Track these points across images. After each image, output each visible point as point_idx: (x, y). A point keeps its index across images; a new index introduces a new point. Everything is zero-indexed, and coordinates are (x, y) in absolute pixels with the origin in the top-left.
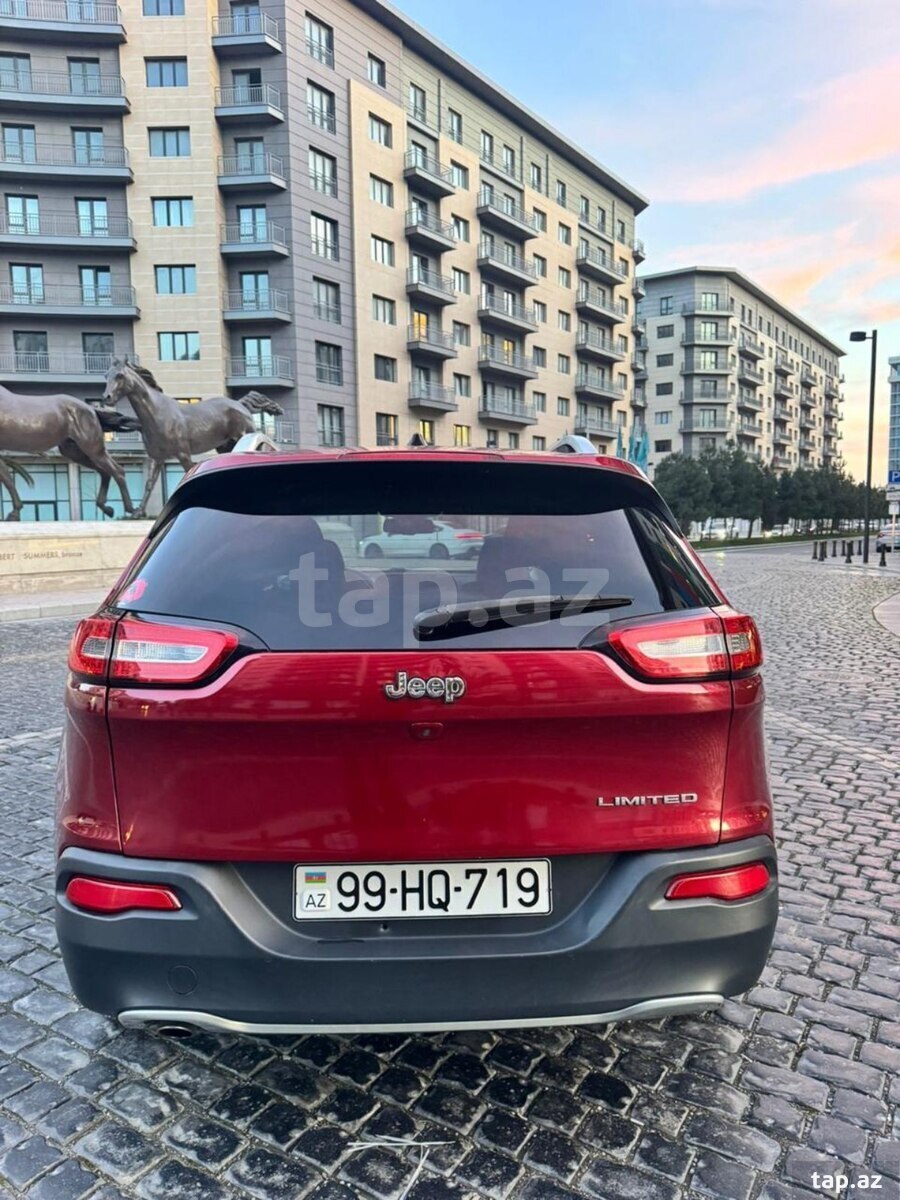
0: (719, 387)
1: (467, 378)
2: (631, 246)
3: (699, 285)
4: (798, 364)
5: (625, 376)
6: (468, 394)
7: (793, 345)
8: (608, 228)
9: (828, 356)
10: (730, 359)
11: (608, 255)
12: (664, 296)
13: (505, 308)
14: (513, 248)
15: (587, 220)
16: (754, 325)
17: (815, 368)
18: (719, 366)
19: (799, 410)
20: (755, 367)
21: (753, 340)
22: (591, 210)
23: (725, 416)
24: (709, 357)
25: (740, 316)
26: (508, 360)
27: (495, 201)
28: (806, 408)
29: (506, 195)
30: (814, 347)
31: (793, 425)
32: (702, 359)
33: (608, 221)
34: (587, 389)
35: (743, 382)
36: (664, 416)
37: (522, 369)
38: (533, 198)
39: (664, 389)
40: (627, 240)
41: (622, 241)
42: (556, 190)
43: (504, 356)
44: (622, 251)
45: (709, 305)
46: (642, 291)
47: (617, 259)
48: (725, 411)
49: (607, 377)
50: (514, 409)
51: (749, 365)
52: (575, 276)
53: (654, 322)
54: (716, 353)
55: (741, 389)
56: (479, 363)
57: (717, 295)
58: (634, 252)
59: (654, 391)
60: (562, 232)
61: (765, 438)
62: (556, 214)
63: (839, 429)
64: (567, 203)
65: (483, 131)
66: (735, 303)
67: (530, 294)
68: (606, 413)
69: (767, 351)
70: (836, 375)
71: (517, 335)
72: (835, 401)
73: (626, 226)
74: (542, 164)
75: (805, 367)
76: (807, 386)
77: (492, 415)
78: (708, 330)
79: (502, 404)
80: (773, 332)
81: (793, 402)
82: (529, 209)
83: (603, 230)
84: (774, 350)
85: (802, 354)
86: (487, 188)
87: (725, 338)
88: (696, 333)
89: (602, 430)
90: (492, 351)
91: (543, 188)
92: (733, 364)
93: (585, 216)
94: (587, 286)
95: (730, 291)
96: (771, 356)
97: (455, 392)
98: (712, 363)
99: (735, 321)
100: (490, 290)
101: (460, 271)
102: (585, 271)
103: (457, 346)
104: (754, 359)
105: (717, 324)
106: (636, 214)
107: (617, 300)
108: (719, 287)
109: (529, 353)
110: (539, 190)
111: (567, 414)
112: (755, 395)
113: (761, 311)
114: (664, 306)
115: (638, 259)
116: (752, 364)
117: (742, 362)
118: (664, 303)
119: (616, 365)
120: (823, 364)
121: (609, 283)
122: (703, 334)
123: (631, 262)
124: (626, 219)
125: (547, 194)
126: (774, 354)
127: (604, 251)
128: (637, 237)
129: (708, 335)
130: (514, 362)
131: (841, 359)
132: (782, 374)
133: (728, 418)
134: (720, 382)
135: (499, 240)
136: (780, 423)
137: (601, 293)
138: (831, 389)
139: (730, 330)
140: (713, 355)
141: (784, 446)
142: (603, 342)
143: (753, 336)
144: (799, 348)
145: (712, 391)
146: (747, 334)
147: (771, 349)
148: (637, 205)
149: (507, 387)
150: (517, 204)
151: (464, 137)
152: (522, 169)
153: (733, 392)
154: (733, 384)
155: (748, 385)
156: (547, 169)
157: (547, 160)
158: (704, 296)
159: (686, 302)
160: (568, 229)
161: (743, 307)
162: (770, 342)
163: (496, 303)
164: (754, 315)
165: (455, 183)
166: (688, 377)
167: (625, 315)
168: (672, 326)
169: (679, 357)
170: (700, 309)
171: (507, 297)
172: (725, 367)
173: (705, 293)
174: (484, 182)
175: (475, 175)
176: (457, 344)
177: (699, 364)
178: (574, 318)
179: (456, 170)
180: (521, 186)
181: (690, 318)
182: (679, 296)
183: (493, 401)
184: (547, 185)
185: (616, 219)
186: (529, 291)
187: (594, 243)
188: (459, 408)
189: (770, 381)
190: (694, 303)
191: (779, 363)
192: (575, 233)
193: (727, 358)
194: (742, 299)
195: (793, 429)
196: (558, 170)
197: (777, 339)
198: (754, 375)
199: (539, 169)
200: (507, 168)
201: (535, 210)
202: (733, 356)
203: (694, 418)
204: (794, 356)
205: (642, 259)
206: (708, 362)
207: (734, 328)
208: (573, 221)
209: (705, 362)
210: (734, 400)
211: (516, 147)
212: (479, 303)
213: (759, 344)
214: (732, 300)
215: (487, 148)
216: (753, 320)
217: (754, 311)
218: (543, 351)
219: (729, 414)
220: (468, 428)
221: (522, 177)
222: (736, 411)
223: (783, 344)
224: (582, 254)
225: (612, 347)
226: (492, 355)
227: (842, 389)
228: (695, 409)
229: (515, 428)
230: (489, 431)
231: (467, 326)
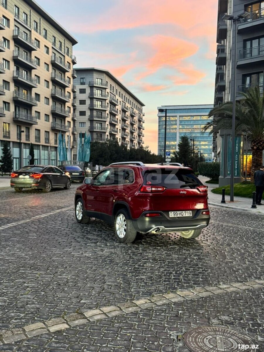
0: (103, 115)
1: (9, 103)
2: (71, 57)
3: (95, 75)
4: (129, 108)
5: (70, 108)
6: (9, 110)
7: (128, 101)
8: (63, 50)
9: (139, 106)
10: (106, 104)
11: (63, 60)
12: (82, 77)
13: (23, 77)
14: (27, 53)
15: (55, 45)
16: (114, 92)
17: (135, 110)
18: (103, 107)
19: (130, 125)
20: (115, 108)
21: (114, 98)
22: (56, 42)
23: (105, 126)
24: (99, 103)
25: (110, 89)
26: (25, 97)
27: (20, 34)
28: (132, 125)
29: (24, 32)
30: (135, 102)
31: (128, 131)
32: (97, 103)
33: (63, 47)
34: (56, 112)
35: (111, 114)
36: (83, 124)
37: (31, 101)
38: (35, 35)
39: (82, 113)
40: (70, 55)
41: (68, 55)
42: (43, 32)
43: (23, 95)
44: (68, 59)
45: (99, 83)
46: (75, 76)
47: (66, 62)
48: (105, 124)
49: (63, 108)
50: (27, 118)
51: (113, 107)
52: (50, 67)
53: (79, 87)
54: (102, 102)
55: (110, 116)
56: (13, 98)
57: (102, 79)
58: (72, 60)
59: (79, 114)
60: (45, 49)
61: (119, 135)
62: (44, 42)
63: (143, 133)
64: (48, 38)
65: (15, 5)
66: (108, 83)
67: (34, 72)
68: (63, 122)
69: (119, 102)
70: (142, 112)
71: (29, 88)
72: (142, 122)
73: (69, 50)
74: (38, 21)
75: (132, 109)
76: (132, 116)
77: (19, 119)
78: (99, 93)
79: (23, 115)
80: (121, 95)
81: (128, 122)
82: (33, 38)
83: (61, 50)
84: (121, 102)
85: (131, 105)
86: (17, 28)
87: (105, 96)
88: (94, 93)
89: (61, 128)
90: (19, 93)
91: (39, 31)
92: (108, 107)
93: (54, 43)
94: (55, 71)
95: (106, 79)
96: (120, 104)
97: (3, 109)
98: (100, 105)
99: (108, 90)
100: (18, 69)
101: (6, 60)
102: (54, 65)
103: (5, 91)
104: (115, 105)
105: (102, 91)
106: (73, 45)
107: (66, 78)
108: (102, 76)
109: (33, 95)
110: (37, 31)
111: (48, 121)
112: (115, 119)
113: (117, 87)
114: (82, 81)
115: (74, 63)
116: (114, 107)
117: (111, 106)
118: (82, 80)
119: (67, 103)
120: (137, 108)
121: (64, 71)
122: (97, 94)
123: (71, 64)
124: (69, 47)
125: (40, 34)
126: (121, 104)
127: (61, 58)
128: (73, 54)
129: (99, 94)
130: (27, 98)
131: (143, 107)
132: (124, 111)
133: (106, 127)
134: (103, 113)
135: (21, 50)
136: (124, 130)
137: (60, 75)
138: (140, 118)
139: (107, 93)
140: (101, 102)
141: (125, 138)
142: (62, 94)
143: (114, 96)
144: (129, 102)
145: (100, 116)
146: (112, 95)
147: (120, 101)
148: (74, 42)
149: (25, 109)
150: (28, 36)
151: (8, 7)
152: (30, 22)
153: (107, 117)
154: (108, 114)
155: (113, 115)
156: (40, 24)
157: (40, 20)
158: (97, 79)
159: (90, 81)
160: (48, 48)
161: (111, 85)
162: (120, 99)
163: (20, 74)
164: (114, 89)
165: (4, 25)
166: (92, 109)
167: (70, 84)
168: (85, 89)
169: (88, 102)
170: (96, 84)
171: (24, 73)
172: (105, 108)
173: (98, 78)
174: (15, 26)
175: (12, 23)
176: (5, 89)
177: (96, 105)
178: (50, 83)
179: (4, 19)
180: (30, 29)
181: (92, 87)
182: (88, 79)
183: (19, 113)
184: (40, 30)
185: (66, 46)
186: (33, 71)
187: (58, 55)
188: (6, 116)
189: (120, 114)
190: (93, 81)
191: (123, 107)
192: (51, 50)
193: (105, 104)
194: (110, 82)
195: (128, 132)
196: (44, 25)
197: (122, 98)
198: (115, 111)
199: (37, 23)
200: (24, 21)
201: (35, 39)
202: (108, 103)
203: (94, 126)
204: (127, 105)
205: (75, 63)
206: (99, 105)
207: (108, 93)
208: (50, 45)
209: (98, 105)
210: (108, 120)
211: (28, 13)
212: (13, 74)
213: (116, 100)
214: (107, 82)
215: (17, 12)
216: (114, 90)
217: (114, 87)
218: (39, 95)
219: (106, 125)
220: (9, 124)
221: (30, 26)
222: (109, 124)
223: (124, 100)
224: (53, 59)
225: (65, 96)
226: (19, 95)
227: (144, 118)
228: (94, 122)
229: (28, 125)
230: (17, 126)
231: (9, 83)
